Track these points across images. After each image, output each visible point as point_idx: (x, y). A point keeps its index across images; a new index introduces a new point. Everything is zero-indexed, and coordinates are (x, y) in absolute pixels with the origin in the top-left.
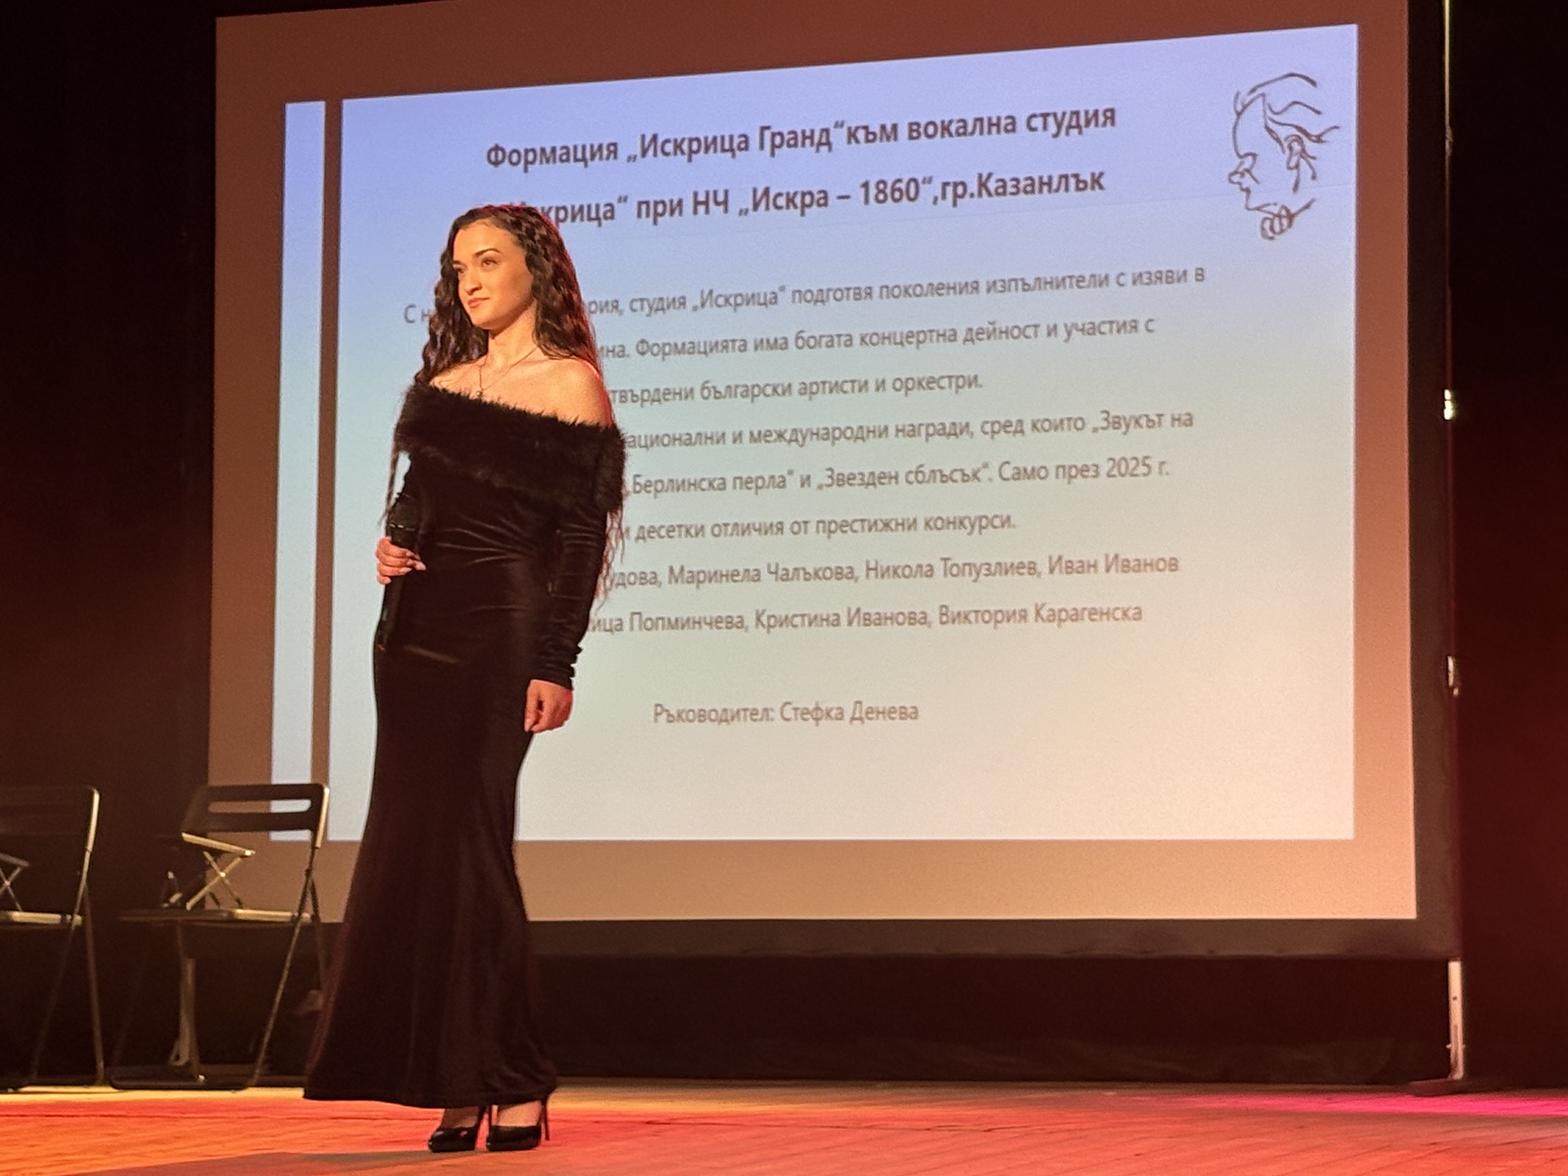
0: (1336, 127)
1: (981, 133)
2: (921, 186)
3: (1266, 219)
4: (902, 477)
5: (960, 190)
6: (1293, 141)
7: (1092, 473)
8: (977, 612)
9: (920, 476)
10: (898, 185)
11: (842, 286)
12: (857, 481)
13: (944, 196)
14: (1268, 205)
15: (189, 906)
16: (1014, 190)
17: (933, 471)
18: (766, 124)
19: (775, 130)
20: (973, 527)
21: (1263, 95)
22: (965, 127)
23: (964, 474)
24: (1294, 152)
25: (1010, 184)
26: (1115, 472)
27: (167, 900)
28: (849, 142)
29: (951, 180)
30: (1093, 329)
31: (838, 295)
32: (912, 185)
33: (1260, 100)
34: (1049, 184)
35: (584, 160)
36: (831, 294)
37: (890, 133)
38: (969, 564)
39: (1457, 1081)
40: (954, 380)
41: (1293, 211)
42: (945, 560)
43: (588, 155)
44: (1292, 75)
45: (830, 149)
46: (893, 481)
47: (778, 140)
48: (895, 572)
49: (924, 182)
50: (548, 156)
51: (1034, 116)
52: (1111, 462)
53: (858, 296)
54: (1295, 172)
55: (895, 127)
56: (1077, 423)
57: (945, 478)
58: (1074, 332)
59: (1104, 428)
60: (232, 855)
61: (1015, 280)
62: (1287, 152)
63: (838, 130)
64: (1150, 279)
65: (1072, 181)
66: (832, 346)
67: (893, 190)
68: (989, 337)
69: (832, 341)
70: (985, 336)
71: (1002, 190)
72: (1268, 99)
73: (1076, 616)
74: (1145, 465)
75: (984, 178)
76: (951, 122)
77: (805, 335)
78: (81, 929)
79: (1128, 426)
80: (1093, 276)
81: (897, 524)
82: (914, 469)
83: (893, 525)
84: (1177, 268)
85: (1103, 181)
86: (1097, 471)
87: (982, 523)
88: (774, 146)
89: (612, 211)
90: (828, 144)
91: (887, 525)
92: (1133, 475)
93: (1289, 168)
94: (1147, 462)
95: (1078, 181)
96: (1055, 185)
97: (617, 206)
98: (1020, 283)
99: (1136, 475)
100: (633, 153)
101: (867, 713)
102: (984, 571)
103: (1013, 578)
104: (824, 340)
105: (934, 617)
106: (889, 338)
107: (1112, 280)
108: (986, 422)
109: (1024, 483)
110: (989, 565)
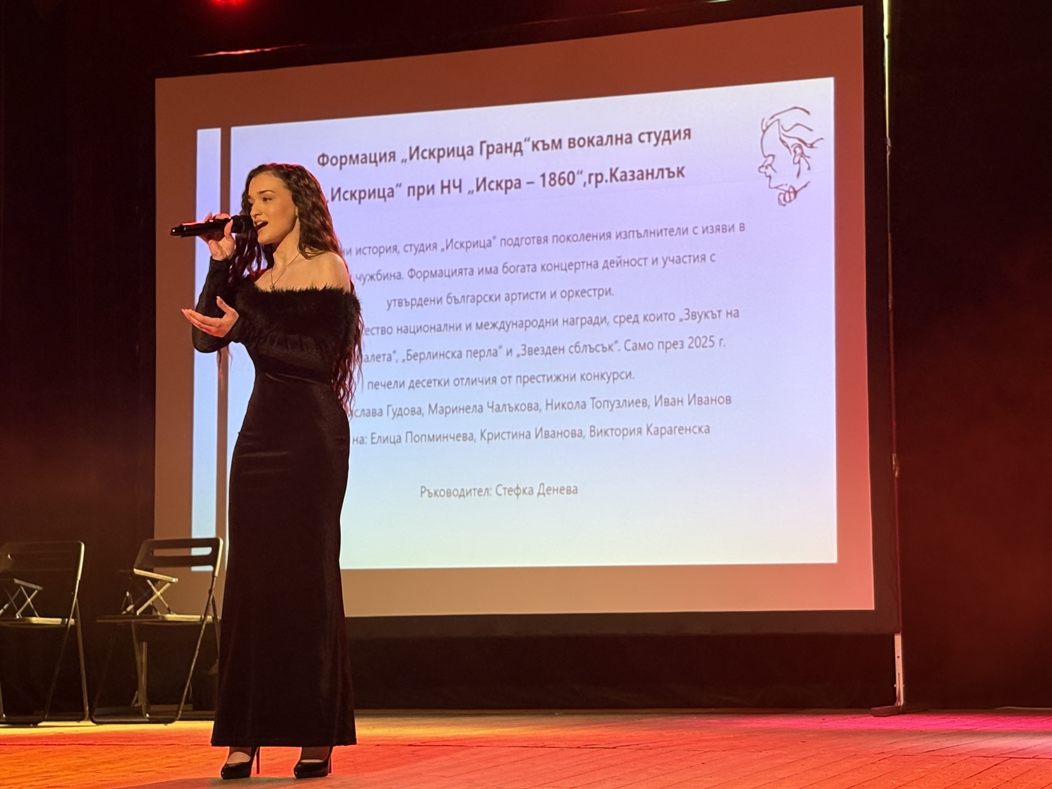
0: (822, 139)
1: (612, 143)
2: (576, 176)
3: (780, 194)
4: (567, 349)
5: (599, 178)
6: (796, 147)
7: (679, 346)
8: (612, 429)
9: (578, 349)
10: (562, 176)
11: (530, 236)
12: (540, 352)
13: (590, 182)
14: (782, 185)
15: (138, 613)
16: (631, 178)
17: (585, 346)
18: (483, 140)
19: (489, 143)
20: (609, 378)
21: (778, 120)
22: (602, 140)
23: (603, 347)
24: (797, 153)
25: (629, 175)
26: (693, 345)
27: (125, 609)
28: (533, 150)
29: (594, 172)
30: (679, 260)
31: (528, 241)
32: (571, 175)
33: (777, 122)
34: (652, 174)
35: (375, 161)
36: (523, 240)
37: (557, 144)
38: (607, 401)
39: (899, 707)
40: (597, 291)
41: (797, 189)
42: (593, 398)
43: (378, 159)
44: (795, 108)
45: (522, 155)
46: (562, 352)
47: (491, 149)
48: (563, 406)
49: (578, 173)
50: (353, 159)
51: (642, 133)
52: (691, 340)
53: (539, 242)
54: (798, 166)
55: (560, 141)
56: (670, 316)
57: (592, 350)
58: (668, 261)
59: (686, 319)
60: (165, 582)
61: (633, 232)
62: (793, 154)
63: (527, 143)
64: (712, 230)
65: (666, 172)
66: (524, 271)
67: (560, 179)
68: (617, 265)
69: (524, 268)
70: (615, 265)
71: (624, 178)
72: (781, 123)
73: (671, 431)
74: (711, 340)
75: (614, 170)
76: (593, 137)
77: (509, 266)
78: (74, 627)
79: (700, 317)
80: (679, 229)
81: (564, 377)
82: (574, 344)
83: (562, 378)
84: (729, 223)
85: (684, 172)
86: (682, 345)
87: (615, 376)
88: (488, 153)
89: (393, 192)
90: (521, 151)
91: (558, 378)
92: (703, 347)
93: (795, 163)
95: (669, 172)
96: (655, 174)
97: (396, 190)
98: (636, 233)
99: (706, 347)
100: (404, 158)
101: (547, 490)
102: (616, 404)
103: (633, 408)
104: (519, 268)
105: (587, 433)
106: (558, 266)
107: (690, 231)
108: (616, 316)
109: (639, 352)
110: (619, 401)
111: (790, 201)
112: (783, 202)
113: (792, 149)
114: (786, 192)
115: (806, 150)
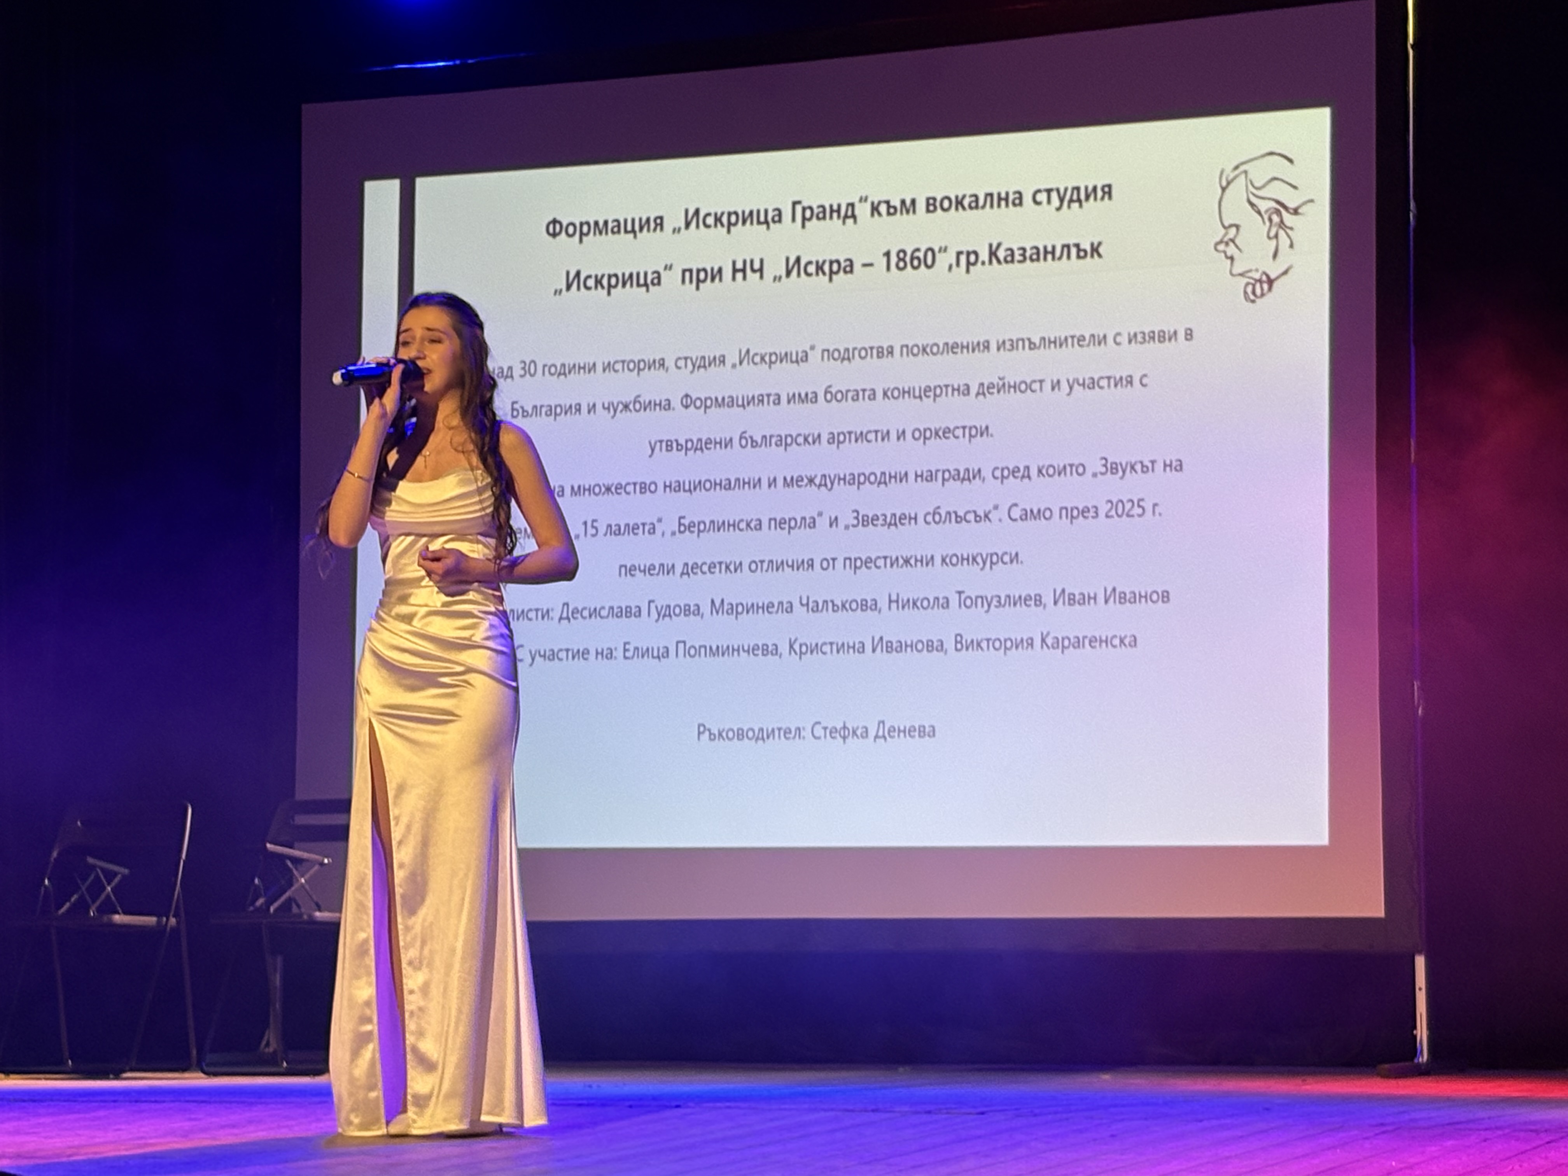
0: (1312, 201)
1: (992, 206)
2: (938, 255)
3: (1247, 284)
4: (920, 519)
5: (972, 258)
7: (1092, 514)
8: (988, 640)
9: (937, 518)
10: (917, 254)
11: (866, 346)
12: (881, 522)
13: (958, 264)
14: (1250, 271)
15: (273, 909)
16: (1021, 258)
17: (949, 513)
18: (797, 199)
19: (805, 204)
20: (984, 563)
21: (1246, 172)
22: (977, 201)
23: (976, 516)
24: (1274, 223)
25: (1017, 253)
26: (1113, 513)
27: (253, 903)
28: (872, 215)
29: (964, 249)
30: (1093, 384)
31: (863, 353)
32: (930, 254)
33: (1243, 176)
34: (1053, 253)
35: (633, 231)
36: (856, 353)
37: (907, 207)
38: (982, 597)
39: (1422, 1064)
40: (967, 431)
41: (1273, 276)
42: (960, 593)
43: (637, 228)
44: (1271, 154)
45: (855, 222)
46: (913, 522)
47: (808, 214)
48: (914, 604)
49: (940, 251)
50: (601, 228)
51: (1039, 191)
52: (1109, 505)
53: (880, 355)
54: (1274, 242)
55: (913, 202)
56: (1079, 469)
57: (959, 519)
58: (1076, 386)
59: (1102, 474)
60: (312, 863)
61: (1023, 340)
62: (1268, 224)
63: (863, 204)
64: (1144, 338)
65: (1074, 251)
66: (858, 399)
67: (912, 259)
68: (999, 392)
69: (858, 395)
70: (995, 391)
71: (1010, 258)
72: (1250, 176)
73: (1078, 643)
74: (1139, 506)
75: (994, 248)
76: (964, 197)
77: (834, 390)
78: (176, 930)
79: (1124, 472)
80: (1093, 336)
81: (916, 560)
82: (932, 512)
83: (912, 561)
84: (1169, 328)
85: (1101, 250)
86: (1096, 513)
87: (992, 560)
88: (804, 219)
89: (659, 278)
90: (854, 216)
91: (907, 561)
92: (1128, 515)
93: (1269, 238)
94: (1141, 503)
95: (1079, 250)
96: (1058, 254)
97: (663, 274)
98: (1027, 343)
99: (1133, 516)
100: (677, 226)
101: (889, 731)
102: (995, 603)
103: (1021, 609)
104: (850, 395)
105: (950, 644)
106: (909, 392)
107: (1110, 340)
108: (996, 468)
109: (1031, 523)
110: (999, 597)
111: (1263, 295)
112: (1252, 297)
113: (1266, 217)
114: (1256, 281)
115: (1288, 218)
